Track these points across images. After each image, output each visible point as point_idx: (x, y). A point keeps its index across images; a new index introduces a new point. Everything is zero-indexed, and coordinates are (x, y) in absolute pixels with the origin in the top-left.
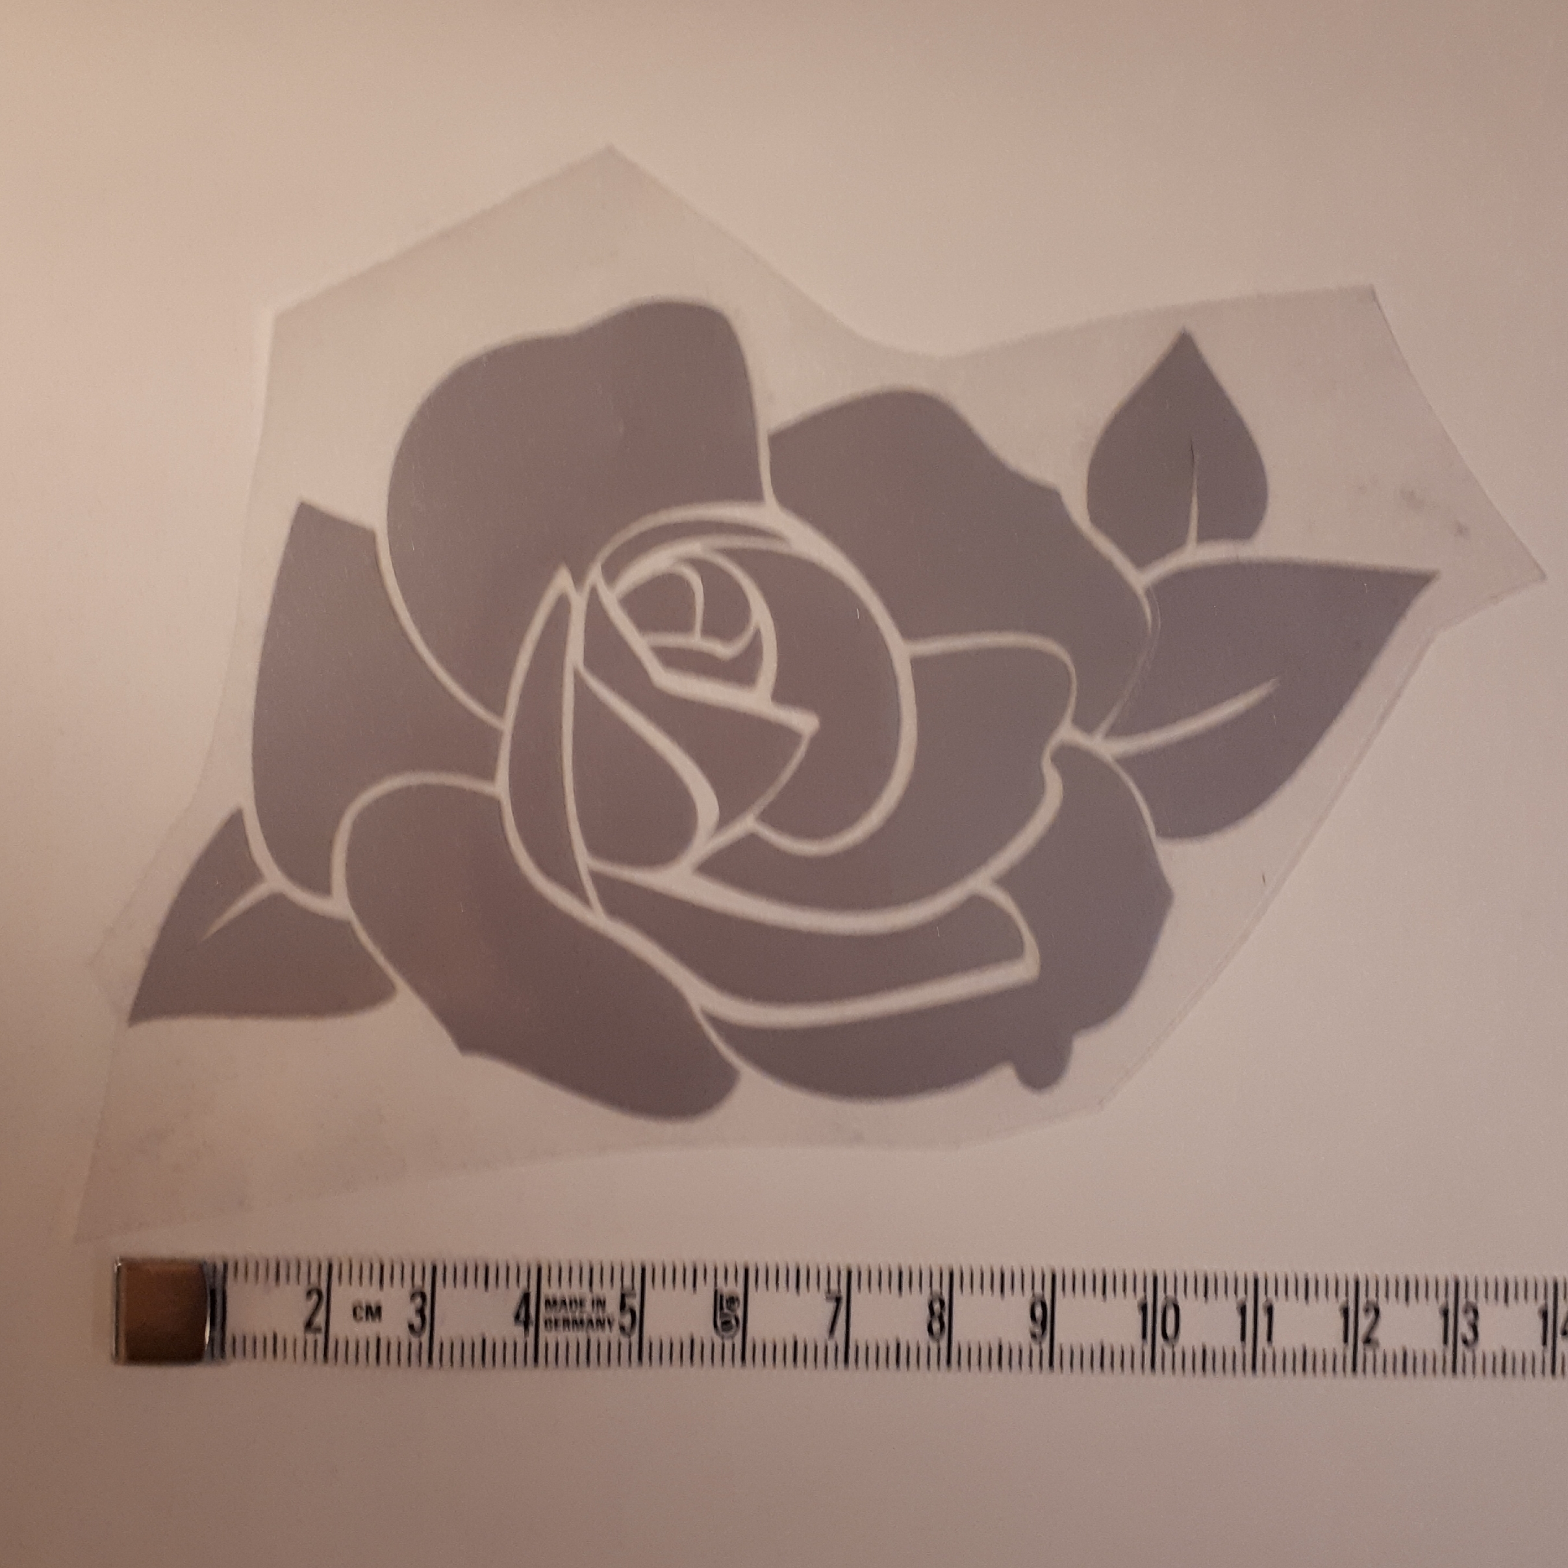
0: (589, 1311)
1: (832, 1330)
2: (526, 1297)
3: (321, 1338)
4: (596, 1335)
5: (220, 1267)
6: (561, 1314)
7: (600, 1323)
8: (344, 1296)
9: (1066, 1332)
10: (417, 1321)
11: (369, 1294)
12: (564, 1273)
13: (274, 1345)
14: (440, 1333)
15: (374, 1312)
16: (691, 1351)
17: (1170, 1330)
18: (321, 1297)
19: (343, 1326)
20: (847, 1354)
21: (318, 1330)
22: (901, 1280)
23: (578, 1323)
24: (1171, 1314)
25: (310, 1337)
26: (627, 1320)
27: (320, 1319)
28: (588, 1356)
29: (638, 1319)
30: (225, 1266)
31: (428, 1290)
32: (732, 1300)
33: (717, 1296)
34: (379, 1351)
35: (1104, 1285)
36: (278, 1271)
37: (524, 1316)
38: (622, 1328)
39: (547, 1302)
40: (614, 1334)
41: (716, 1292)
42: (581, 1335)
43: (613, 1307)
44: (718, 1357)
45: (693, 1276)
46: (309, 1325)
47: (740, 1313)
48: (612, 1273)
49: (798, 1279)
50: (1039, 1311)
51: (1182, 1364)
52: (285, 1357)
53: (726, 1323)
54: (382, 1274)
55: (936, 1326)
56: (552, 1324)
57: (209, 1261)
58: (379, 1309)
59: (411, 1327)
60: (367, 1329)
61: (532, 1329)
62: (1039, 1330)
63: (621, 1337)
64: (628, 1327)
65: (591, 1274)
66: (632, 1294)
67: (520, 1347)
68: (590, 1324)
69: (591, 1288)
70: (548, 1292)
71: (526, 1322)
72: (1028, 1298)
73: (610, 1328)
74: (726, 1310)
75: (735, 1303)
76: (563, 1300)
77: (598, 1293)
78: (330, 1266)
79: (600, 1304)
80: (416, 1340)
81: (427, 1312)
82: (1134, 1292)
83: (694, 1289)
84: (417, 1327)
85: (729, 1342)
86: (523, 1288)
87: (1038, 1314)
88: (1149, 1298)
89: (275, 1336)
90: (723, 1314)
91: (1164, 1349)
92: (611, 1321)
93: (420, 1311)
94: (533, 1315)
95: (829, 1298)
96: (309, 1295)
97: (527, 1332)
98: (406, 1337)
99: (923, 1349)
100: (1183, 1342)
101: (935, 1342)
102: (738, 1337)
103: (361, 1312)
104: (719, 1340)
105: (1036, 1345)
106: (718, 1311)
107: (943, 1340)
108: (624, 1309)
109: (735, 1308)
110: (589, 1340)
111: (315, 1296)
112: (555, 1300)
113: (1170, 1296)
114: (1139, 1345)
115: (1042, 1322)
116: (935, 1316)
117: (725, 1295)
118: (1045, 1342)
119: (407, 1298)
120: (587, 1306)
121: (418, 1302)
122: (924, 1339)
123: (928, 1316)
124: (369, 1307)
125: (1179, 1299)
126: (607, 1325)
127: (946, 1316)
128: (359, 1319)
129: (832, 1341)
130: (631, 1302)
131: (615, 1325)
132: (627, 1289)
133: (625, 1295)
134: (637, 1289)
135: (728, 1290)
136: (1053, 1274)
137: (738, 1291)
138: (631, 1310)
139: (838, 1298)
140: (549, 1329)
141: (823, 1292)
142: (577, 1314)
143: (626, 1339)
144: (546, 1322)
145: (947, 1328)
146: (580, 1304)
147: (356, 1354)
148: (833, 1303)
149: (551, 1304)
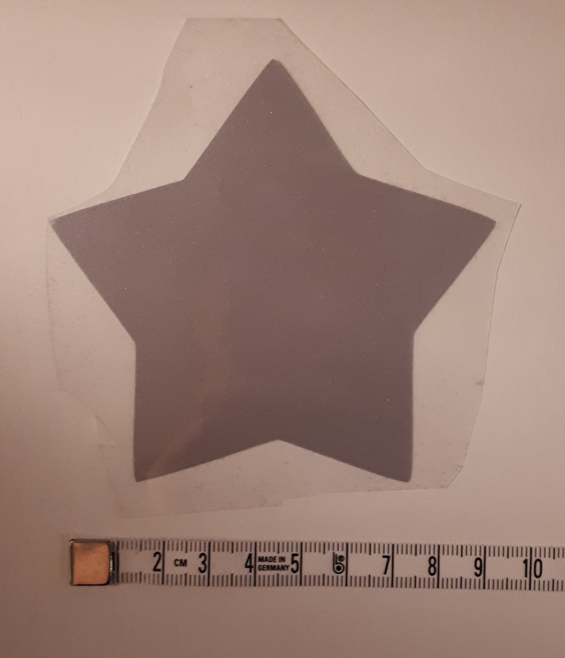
0: (277, 563)
1: (385, 573)
2: (250, 556)
3: (160, 573)
4: (282, 573)
5: (116, 543)
6: (266, 563)
7: (283, 568)
8: (171, 556)
9: (491, 573)
10: (203, 567)
11: (181, 555)
12: (267, 546)
13: (140, 577)
14: (213, 572)
15: (184, 563)
16: (323, 580)
17: (538, 573)
18: (160, 556)
19: (170, 569)
20: (392, 582)
21: (159, 570)
22: (416, 550)
23: (273, 568)
24: (538, 564)
25: (157, 573)
26: (294, 566)
27: (160, 566)
28: (278, 582)
29: (299, 566)
30: (118, 543)
31: (206, 553)
32: (341, 557)
33: (334, 556)
34: (186, 580)
35: (508, 552)
36: (141, 545)
37: (249, 566)
38: (292, 570)
39: (259, 557)
40: (288, 573)
41: (334, 553)
42: (274, 573)
43: (288, 562)
44: (335, 583)
45: (323, 547)
46: (155, 569)
47: (344, 563)
48: (288, 545)
49: (370, 549)
50: (478, 563)
51: (543, 587)
52: (145, 582)
53: (339, 568)
54: (186, 546)
55: (432, 570)
56: (262, 568)
57: (111, 541)
58: (186, 561)
59: (200, 569)
60: (181, 570)
61: (253, 569)
62: (478, 572)
63: (292, 574)
64: (295, 569)
65: (279, 547)
66: (297, 555)
67: (248, 578)
68: (278, 568)
69: (278, 552)
70: (260, 554)
71: (250, 567)
72: (474, 558)
73: (287, 570)
74: (338, 561)
75: (343, 559)
76: (266, 557)
77: (282, 554)
78: (164, 543)
79: (282, 559)
80: (202, 575)
81: (207, 562)
82: (522, 555)
83: (324, 553)
84: (203, 569)
85: (340, 575)
86: (249, 552)
87: (478, 565)
88: (528, 558)
89: (141, 573)
90: (337, 563)
91: (535, 581)
92: (288, 567)
93: (203, 562)
94: (253, 564)
95: (384, 557)
96: (155, 555)
97: (251, 571)
98: (198, 573)
99: (427, 580)
100: (543, 578)
101: (431, 577)
102: (344, 574)
103: (178, 563)
104: (335, 575)
105: (477, 578)
106: (335, 562)
107: (435, 576)
108: (293, 562)
109: (343, 561)
110: (278, 575)
111: (158, 556)
112: (263, 557)
113: (538, 557)
114: (524, 579)
115: (480, 569)
116: (431, 565)
117: (338, 556)
118: (481, 577)
119: (198, 556)
120: (277, 560)
121: (203, 558)
122: (427, 576)
123: (428, 565)
124: (181, 560)
125: (542, 559)
126: (286, 568)
127: (436, 565)
128: (177, 566)
129: (386, 576)
130: (297, 558)
131: (290, 568)
132: (294, 552)
133: (294, 555)
134: (299, 552)
135: (340, 553)
136: (485, 548)
137: (343, 554)
138: (296, 562)
139: (388, 557)
140: (260, 570)
141: (382, 554)
142: (273, 564)
143: (294, 575)
144: (259, 568)
145: (437, 571)
146: (273, 559)
147: (175, 581)
148: (386, 559)
149: (261, 559)
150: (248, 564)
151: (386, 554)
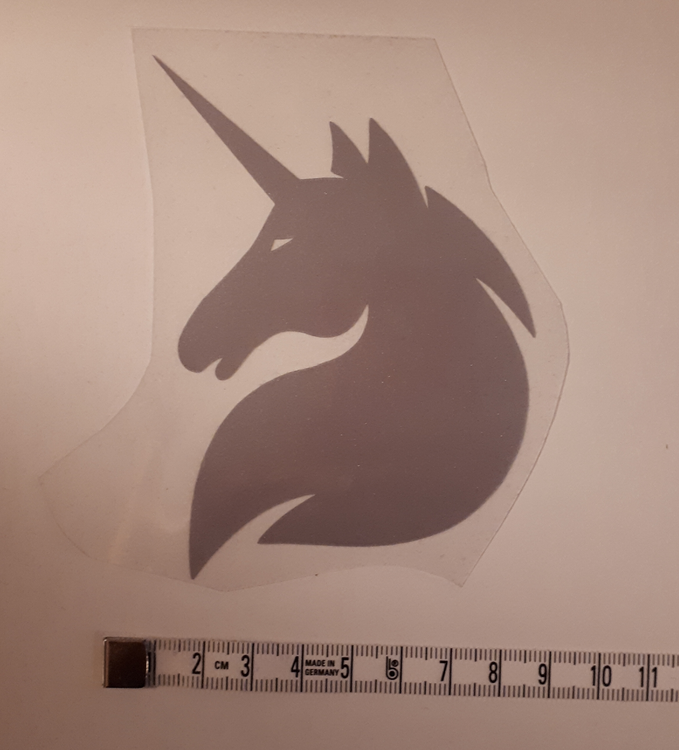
0: (326, 668)
1: (442, 679)
2: (297, 659)
3: (200, 676)
4: (330, 678)
5: (153, 642)
6: (314, 667)
7: (332, 673)
8: (211, 658)
9: (556, 681)
10: (245, 671)
11: (223, 657)
12: (315, 649)
13: (178, 680)
14: (256, 676)
15: (225, 666)
16: (375, 687)
17: (607, 681)
18: (200, 658)
19: (211, 672)
20: (450, 689)
21: (198, 673)
22: (476, 655)
23: (321, 673)
24: (607, 671)
25: (196, 676)
26: (344, 671)
27: (199, 669)
28: (326, 688)
29: (350, 671)
30: (155, 642)
31: (250, 655)
32: (395, 662)
33: (388, 660)
34: (227, 684)
35: (574, 658)
36: (179, 645)
37: (295, 670)
38: (342, 674)
39: (307, 661)
40: (338, 678)
41: (387, 658)
42: (323, 678)
43: (338, 666)
44: (388, 690)
45: (376, 651)
46: (194, 672)
47: (398, 668)
48: (338, 649)
49: (427, 653)
50: (543, 669)
51: (612, 696)
52: (183, 685)
53: (392, 674)
54: (228, 647)
55: (493, 677)
56: (309, 673)
57: (148, 640)
58: (227, 663)
59: (242, 672)
60: (222, 673)
61: (299, 674)
62: (543, 679)
63: (342, 679)
64: (345, 674)
65: (328, 649)
66: (347, 659)
67: (294, 683)
68: (327, 673)
69: (327, 656)
70: (307, 657)
71: (297, 671)
72: (538, 664)
73: (337, 675)
74: (392, 667)
75: (396, 664)
76: (314, 661)
77: (331, 658)
78: (204, 643)
79: (332, 663)
80: (245, 679)
81: (250, 665)
82: (590, 662)
83: (377, 657)
84: (245, 672)
85: (393, 682)
86: (295, 655)
87: (543, 672)
88: (597, 665)
89: (179, 675)
90: (390, 668)
91: (603, 690)
92: (337, 672)
93: (246, 665)
94: (300, 668)
95: (442, 662)
96: (194, 657)
97: (297, 676)
98: (240, 677)
99: (487, 688)
100: (612, 686)
101: (492, 685)
102: (398, 680)
103: (219, 665)
104: (389, 681)
105: (542, 686)
106: (388, 667)
107: (497, 684)
108: (343, 666)
109: (396, 666)
110: (327, 680)
111: (197, 657)
112: (310, 661)
113: (607, 664)
114: (591, 687)
115: (544, 676)
116: (493, 672)
117: (392, 660)
118: (546, 685)
119: (241, 659)
120: (326, 664)
121: (246, 661)
122: (488, 683)
123: (489, 672)
124: (222, 663)
125: (611, 665)
126: (335, 673)
127: (498, 672)
128: (218, 668)
129: (443, 683)
130: (347, 662)
131: (339, 674)
132: (345, 656)
133: (344, 659)
134: (349, 656)
135: (393, 657)
136: (550, 653)
137: (398, 658)
138: (347, 666)
139: (446, 662)
140: (308, 675)
141: (439, 659)
142: (321, 668)
143: (344, 680)
144: (306, 672)
145: (498, 678)
146: (322, 663)
147: (217, 685)
148: (443, 665)
149: (309, 663)
150: (295, 668)
151: (444, 659)
